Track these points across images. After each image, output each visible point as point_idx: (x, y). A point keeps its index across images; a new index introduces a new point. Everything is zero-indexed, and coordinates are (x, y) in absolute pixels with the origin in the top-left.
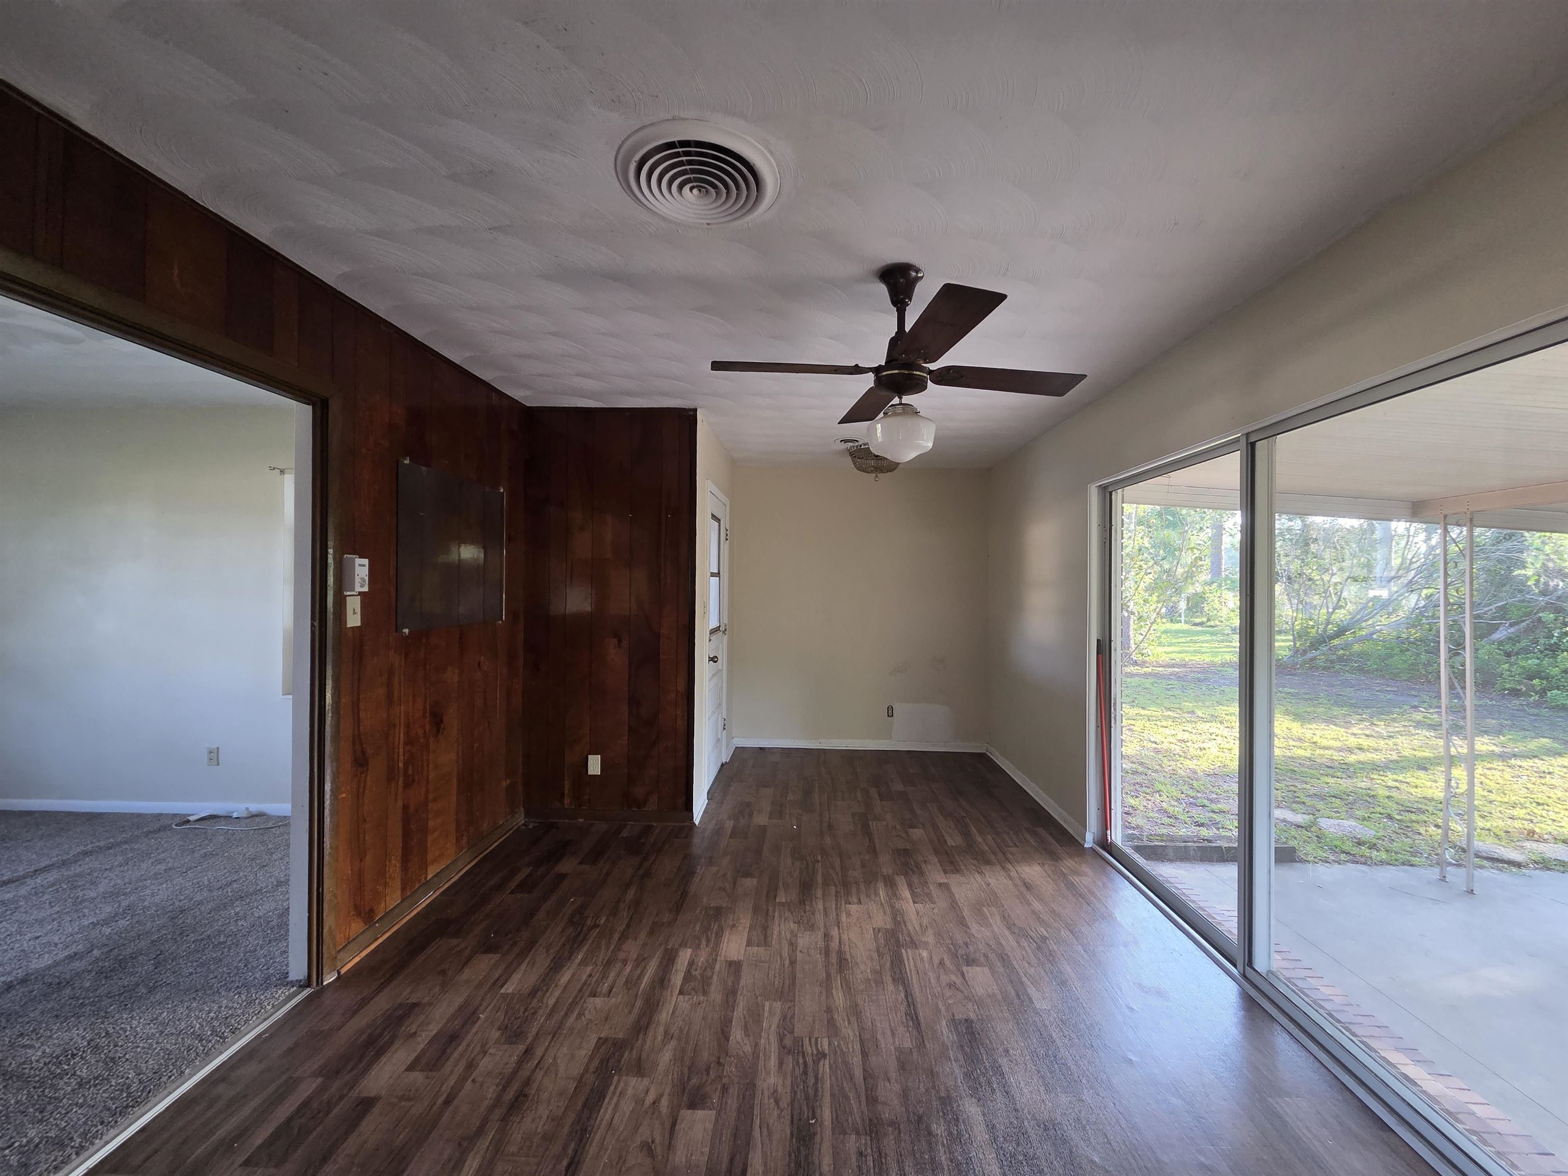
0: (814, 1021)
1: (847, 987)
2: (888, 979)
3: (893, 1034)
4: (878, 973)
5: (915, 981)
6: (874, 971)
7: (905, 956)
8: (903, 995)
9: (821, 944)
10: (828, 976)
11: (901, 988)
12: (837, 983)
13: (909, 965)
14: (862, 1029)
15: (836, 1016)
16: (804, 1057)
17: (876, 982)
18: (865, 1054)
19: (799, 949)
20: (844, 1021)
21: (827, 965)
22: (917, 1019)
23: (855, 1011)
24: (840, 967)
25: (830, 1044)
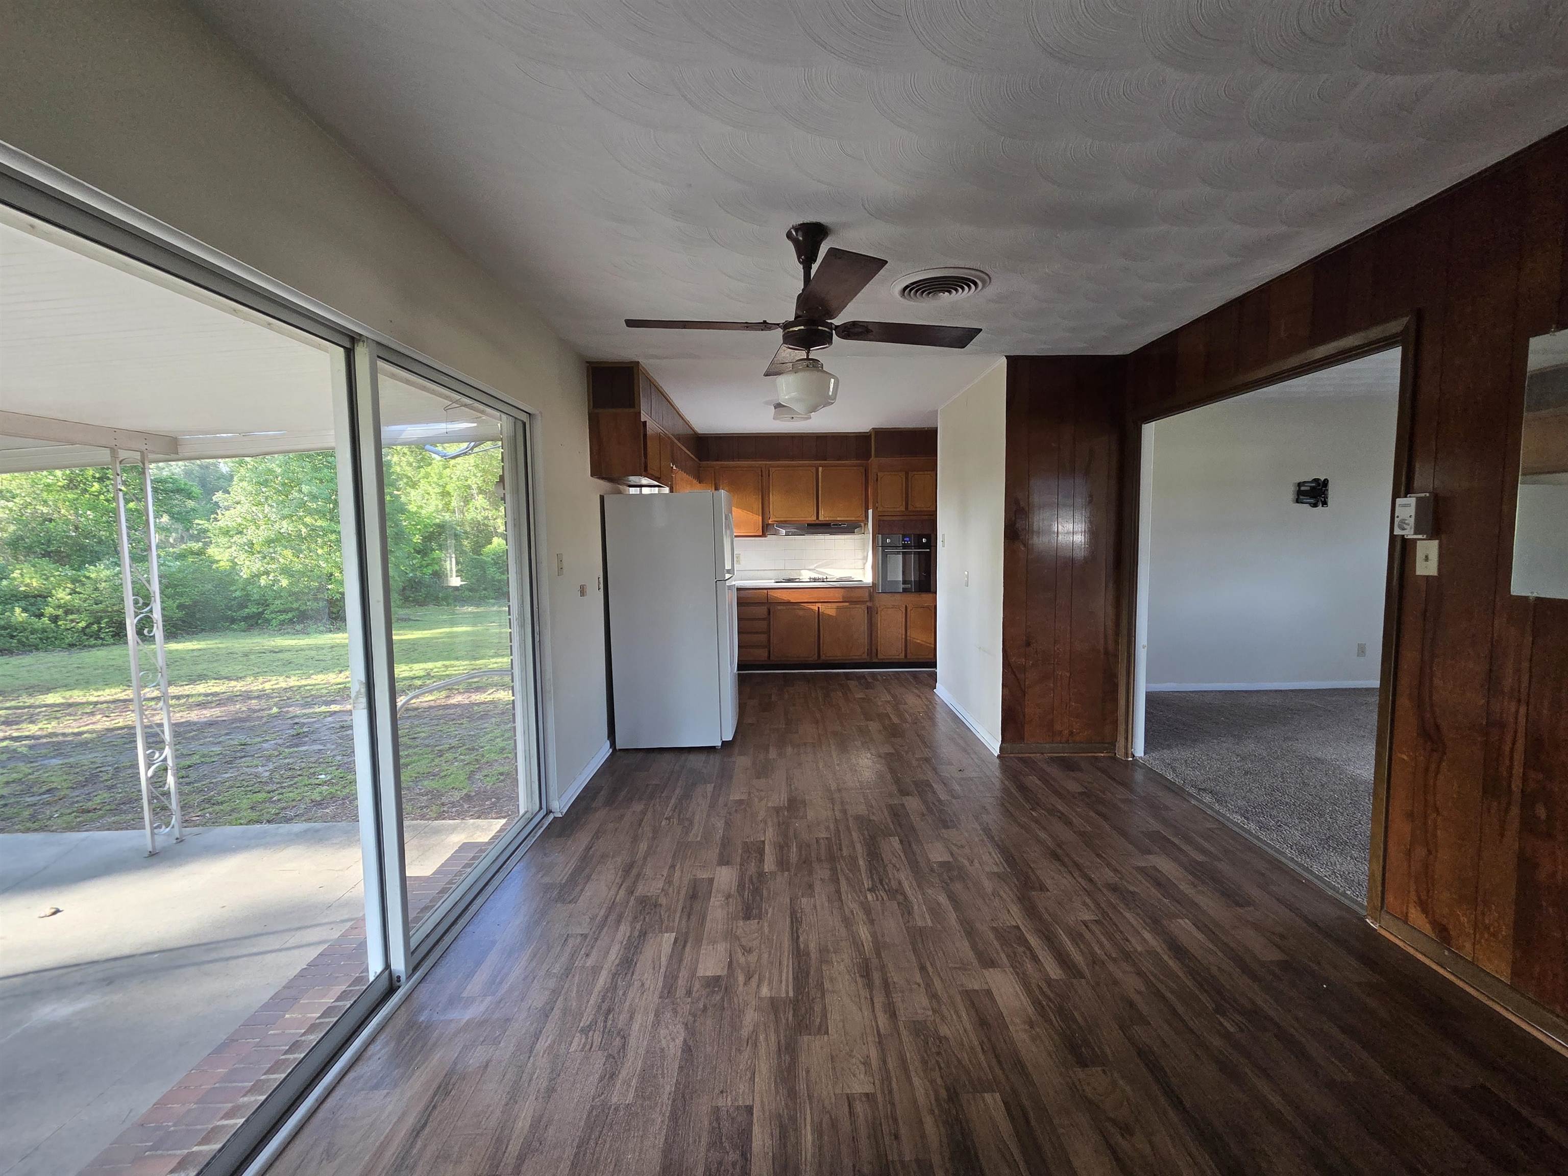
0: (883, 913)
1: (857, 944)
2: (814, 955)
3: (815, 907)
4: (824, 959)
5: (786, 954)
6: (829, 962)
7: (791, 987)
8: (801, 939)
9: (897, 997)
10: (879, 955)
11: (802, 946)
12: (868, 946)
13: (788, 974)
14: (841, 908)
15: (864, 917)
16: (885, 889)
17: (828, 951)
18: (838, 892)
19: (923, 990)
20: (857, 913)
21: (883, 968)
22: (792, 920)
23: (847, 922)
24: (867, 966)
25: (866, 897)
